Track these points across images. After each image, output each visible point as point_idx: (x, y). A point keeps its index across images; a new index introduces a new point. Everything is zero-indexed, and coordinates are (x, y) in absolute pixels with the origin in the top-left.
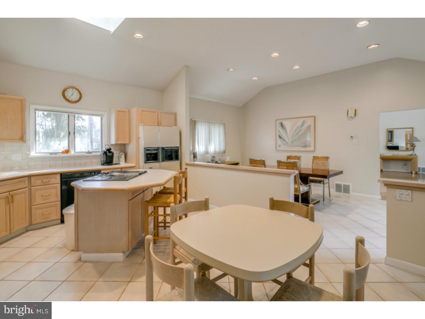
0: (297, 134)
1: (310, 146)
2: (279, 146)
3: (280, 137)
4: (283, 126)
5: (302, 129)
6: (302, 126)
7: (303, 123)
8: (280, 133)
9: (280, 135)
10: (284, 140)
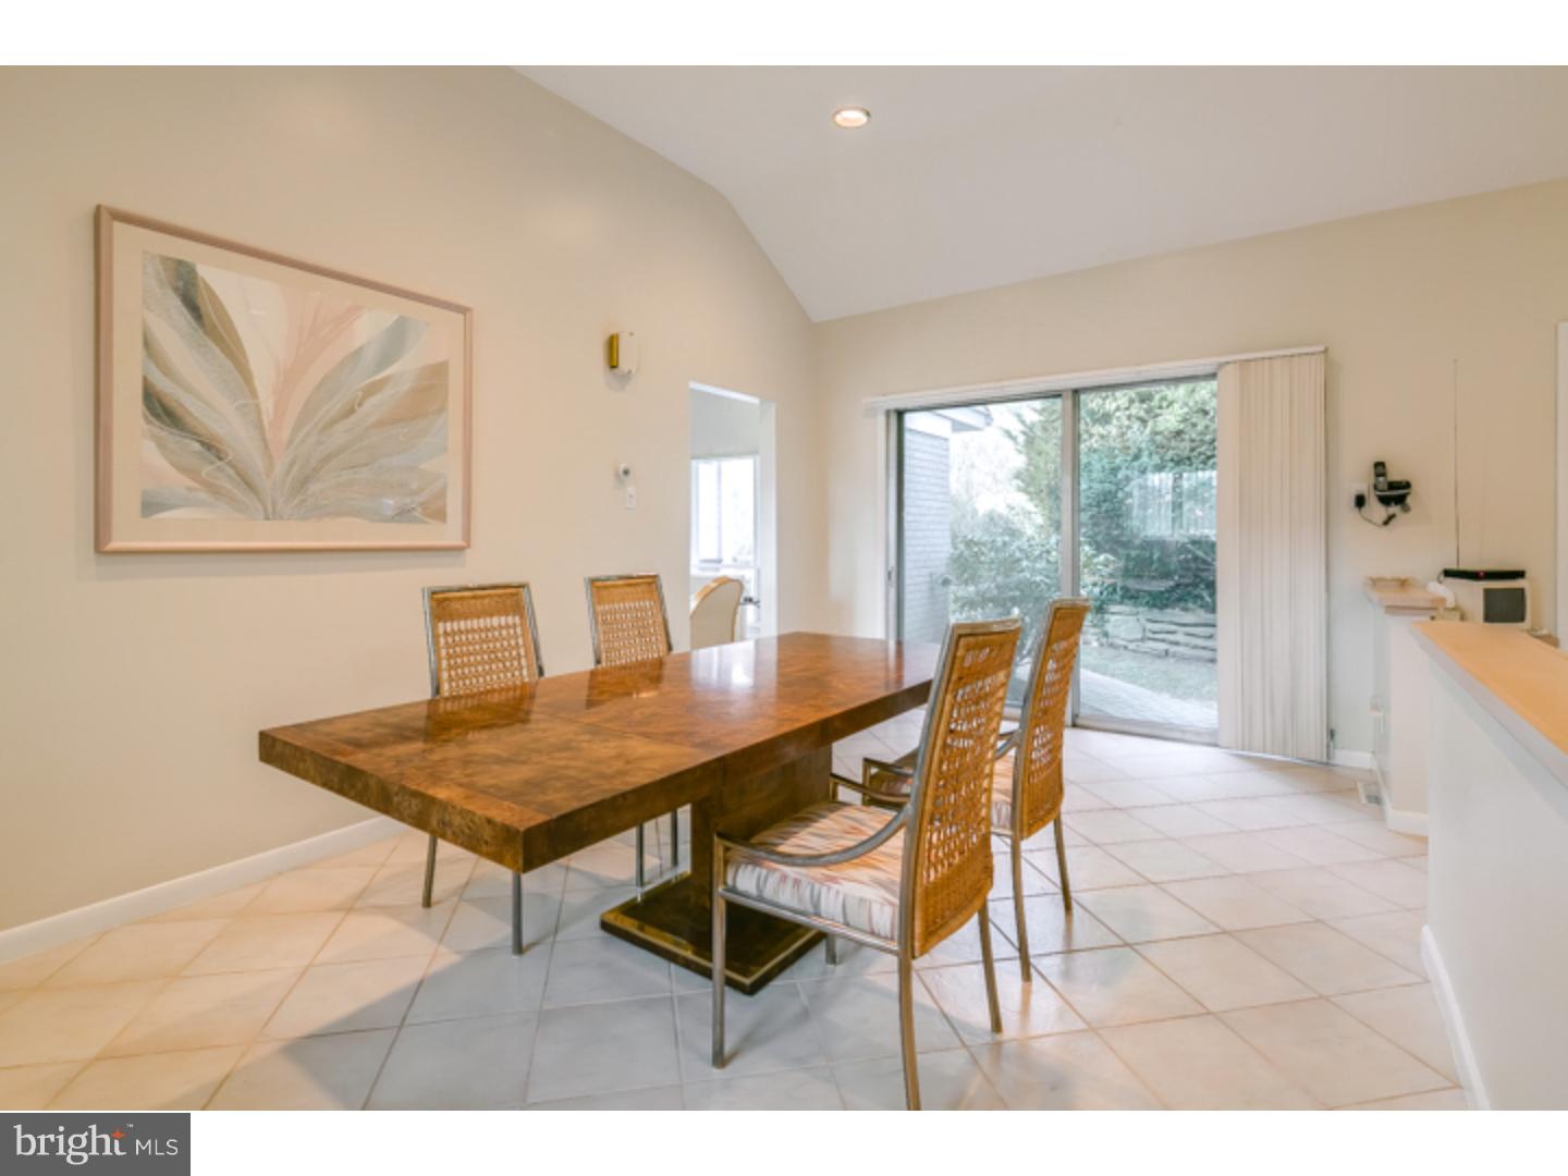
0: (350, 411)
1: (440, 515)
2: (150, 506)
3: (159, 408)
4: (206, 307)
5: (384, 381)
6: (387, 358)
7: (396, 340)
8: (166, 370)
9: (162, 383)
10: (212, 447)
